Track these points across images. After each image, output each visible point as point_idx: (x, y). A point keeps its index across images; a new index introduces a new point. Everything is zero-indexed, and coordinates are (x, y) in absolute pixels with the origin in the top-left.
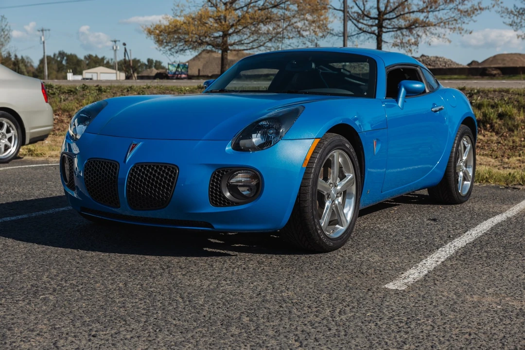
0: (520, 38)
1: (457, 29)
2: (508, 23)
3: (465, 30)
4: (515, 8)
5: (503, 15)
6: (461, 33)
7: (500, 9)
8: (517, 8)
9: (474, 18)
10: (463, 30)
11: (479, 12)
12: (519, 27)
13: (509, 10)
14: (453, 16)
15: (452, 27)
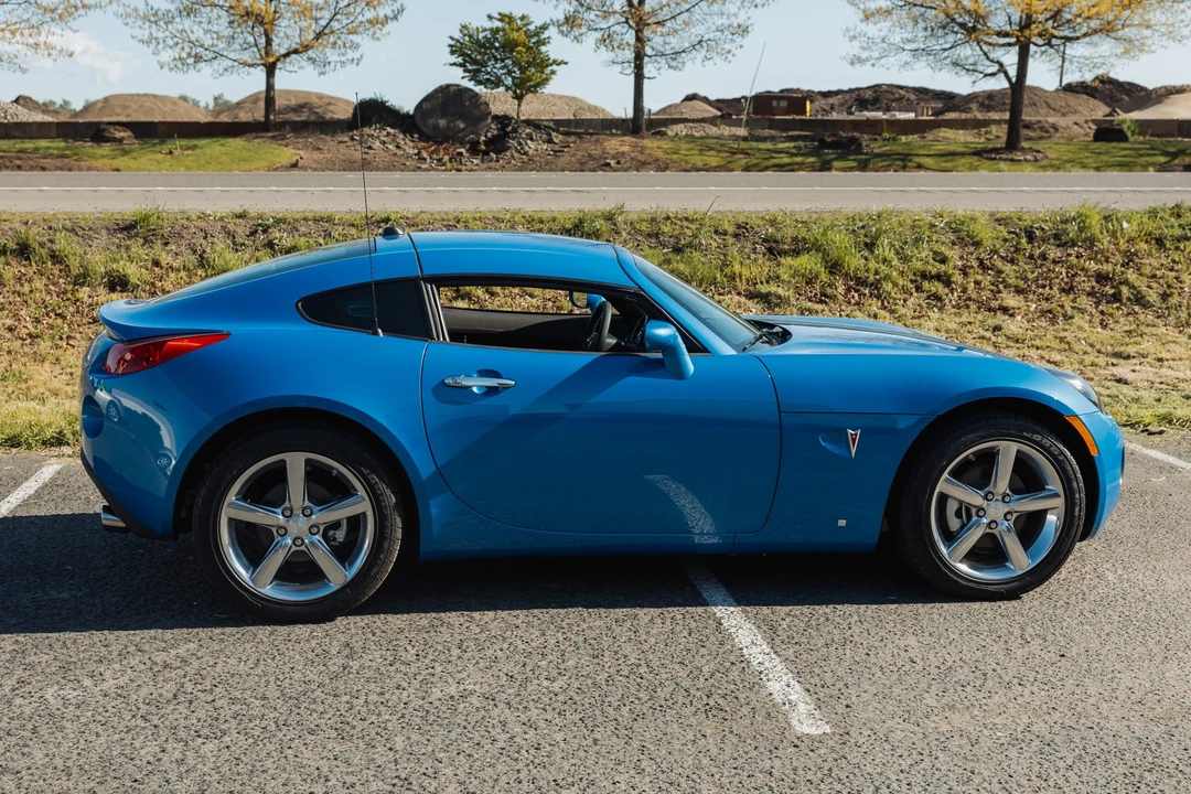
0: (166, 69)
1: (42, 46)
2: (140, 37)
3: (58, 48)
4: (149, 8)
5: (128, 20)
6: (49, 55)
7: (121, 11)
8: (152, 9)
9: (71, 24)
10: (53, 48)
11: (81, 11)
12: (160, 47)
13: (141, 13)
14: (26, 17)
15: (31, 41)
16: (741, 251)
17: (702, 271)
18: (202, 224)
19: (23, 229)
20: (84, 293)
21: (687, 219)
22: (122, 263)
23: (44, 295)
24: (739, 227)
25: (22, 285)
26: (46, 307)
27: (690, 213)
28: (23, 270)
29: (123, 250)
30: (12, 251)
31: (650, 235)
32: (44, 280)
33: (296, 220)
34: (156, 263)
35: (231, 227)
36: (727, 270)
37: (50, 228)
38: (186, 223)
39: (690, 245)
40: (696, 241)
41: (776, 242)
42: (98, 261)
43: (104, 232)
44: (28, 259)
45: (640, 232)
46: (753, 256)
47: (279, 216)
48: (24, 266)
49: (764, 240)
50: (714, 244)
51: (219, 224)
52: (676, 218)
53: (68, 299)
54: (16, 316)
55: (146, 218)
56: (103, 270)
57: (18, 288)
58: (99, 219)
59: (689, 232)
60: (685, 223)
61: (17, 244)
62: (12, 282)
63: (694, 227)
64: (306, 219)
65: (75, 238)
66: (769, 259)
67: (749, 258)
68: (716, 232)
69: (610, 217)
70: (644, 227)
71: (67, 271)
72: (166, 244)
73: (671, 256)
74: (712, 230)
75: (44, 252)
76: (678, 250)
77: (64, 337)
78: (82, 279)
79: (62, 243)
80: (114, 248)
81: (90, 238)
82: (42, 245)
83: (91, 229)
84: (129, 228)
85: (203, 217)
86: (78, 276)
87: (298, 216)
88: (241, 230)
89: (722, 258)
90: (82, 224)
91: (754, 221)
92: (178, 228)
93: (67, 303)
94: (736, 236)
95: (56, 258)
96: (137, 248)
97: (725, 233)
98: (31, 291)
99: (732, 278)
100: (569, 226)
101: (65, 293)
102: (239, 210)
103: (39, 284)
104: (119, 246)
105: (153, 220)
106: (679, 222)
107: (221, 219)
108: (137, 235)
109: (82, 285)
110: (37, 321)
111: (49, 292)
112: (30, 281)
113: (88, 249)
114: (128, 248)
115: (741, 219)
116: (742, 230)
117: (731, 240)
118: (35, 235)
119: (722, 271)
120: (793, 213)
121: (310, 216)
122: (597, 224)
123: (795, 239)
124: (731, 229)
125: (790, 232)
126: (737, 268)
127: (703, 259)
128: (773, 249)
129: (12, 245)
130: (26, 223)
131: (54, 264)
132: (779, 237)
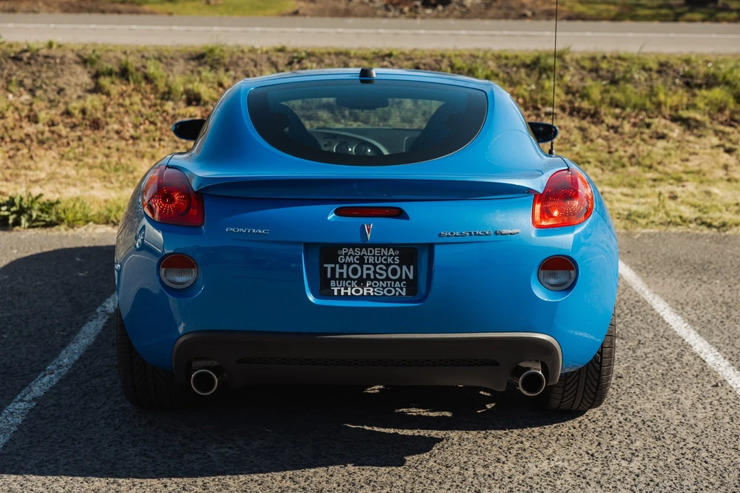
16: (665, 83)
17: (635, 99)
18: (253, 56)
19: (123, 58)
20: (169, 106)
21: (620, 58)
22: (196, 84)
23: (140, 107)
24: (661, 65)
25: (124, 99)
26: (142, 116)
27: (622, 54)
28: (124, 88)
29: (196, 74)
30: (116, 74)
31: (591, 71)
32: (140, 96)
33: (322, 54)
34: (221, 85)
35: (274, 59)
36: (654, 99)
37: (143, 57)
38: (240, 55)
39: (624, 78)
40: (628, 76)
41: (692, 77)
42: (179, 82)
43: (182, 61)
44: (127, 79)
45: (583, 68)
46: (673, 88)
47: (309, 50)
48: (125, 85)
49: (683, 76)
50: (643, 79)
51: (265, 57)
52: (612, 57)
53: (158, 110)
54: (121, 123)
55: (211, 51)
56: (181, 89)
57: (121, 101)
58: (177, 51)
59: (622, 69)
60: (619, 62)
61: (120, 68)
62: (117, 96)
63: (625, 64)
64: (329, 54)
65: (161, 65)
66: (687, 92)
67: (670, 89)
68: (644, 69)
69: (558, 56)
70: (587, 64)
71: (155, 89)
72: (227, 70)
73: (608, 87)
74: (641, 66)
75: (139, 75)
76: (614, 82)
77: (157, 139)
78: (167, 95)
79: (152, 68)
80: (188, 73)
81: (172, 65)
82: (137, 69)
83: (172, 58)
84: (200, 58)
85: (253, 50)
86: (164, 94)
87: (323, 51)
88: (282, 60)
89: (649, 88)
90: (166, 54)
91: (672, 61)
92: (235, 58)
93: (158, 113)
94: (659, 72)
95: (148, 79)
96: (206, 73)
97: (650, 70)
98: (131, 104)
99: (659, 105)
100: (528, 61)
101: (155, 105)
102: (279, 46)
103: (137, 98)
104: (192, 72)
105: (217, 52)
106: (613, 61)
107: (267, 52)
108: (205, 63)
109: (168, 100)
110: (136, 127)
111: (143, 105)
112: (130, 96)
113: (170, 73)
114: (199, 73)
115: (663, 59)
116: (663, 68)
117: (655, 75)
118: (133, 62)
119: (650, 100)
120: (702, 55)
121: (332, 51)
122: (551, 61)
123: (706, 76)
124: (655, 66)
125: (702, 70)
126: (662, 97)
127: (634, 90)
128: (689, 83)
129: (116, 69)
130: (125, 53)
131: (146, 84)
132: (694, 72)
